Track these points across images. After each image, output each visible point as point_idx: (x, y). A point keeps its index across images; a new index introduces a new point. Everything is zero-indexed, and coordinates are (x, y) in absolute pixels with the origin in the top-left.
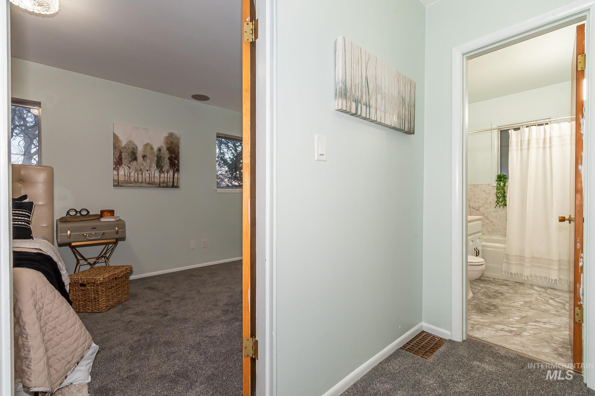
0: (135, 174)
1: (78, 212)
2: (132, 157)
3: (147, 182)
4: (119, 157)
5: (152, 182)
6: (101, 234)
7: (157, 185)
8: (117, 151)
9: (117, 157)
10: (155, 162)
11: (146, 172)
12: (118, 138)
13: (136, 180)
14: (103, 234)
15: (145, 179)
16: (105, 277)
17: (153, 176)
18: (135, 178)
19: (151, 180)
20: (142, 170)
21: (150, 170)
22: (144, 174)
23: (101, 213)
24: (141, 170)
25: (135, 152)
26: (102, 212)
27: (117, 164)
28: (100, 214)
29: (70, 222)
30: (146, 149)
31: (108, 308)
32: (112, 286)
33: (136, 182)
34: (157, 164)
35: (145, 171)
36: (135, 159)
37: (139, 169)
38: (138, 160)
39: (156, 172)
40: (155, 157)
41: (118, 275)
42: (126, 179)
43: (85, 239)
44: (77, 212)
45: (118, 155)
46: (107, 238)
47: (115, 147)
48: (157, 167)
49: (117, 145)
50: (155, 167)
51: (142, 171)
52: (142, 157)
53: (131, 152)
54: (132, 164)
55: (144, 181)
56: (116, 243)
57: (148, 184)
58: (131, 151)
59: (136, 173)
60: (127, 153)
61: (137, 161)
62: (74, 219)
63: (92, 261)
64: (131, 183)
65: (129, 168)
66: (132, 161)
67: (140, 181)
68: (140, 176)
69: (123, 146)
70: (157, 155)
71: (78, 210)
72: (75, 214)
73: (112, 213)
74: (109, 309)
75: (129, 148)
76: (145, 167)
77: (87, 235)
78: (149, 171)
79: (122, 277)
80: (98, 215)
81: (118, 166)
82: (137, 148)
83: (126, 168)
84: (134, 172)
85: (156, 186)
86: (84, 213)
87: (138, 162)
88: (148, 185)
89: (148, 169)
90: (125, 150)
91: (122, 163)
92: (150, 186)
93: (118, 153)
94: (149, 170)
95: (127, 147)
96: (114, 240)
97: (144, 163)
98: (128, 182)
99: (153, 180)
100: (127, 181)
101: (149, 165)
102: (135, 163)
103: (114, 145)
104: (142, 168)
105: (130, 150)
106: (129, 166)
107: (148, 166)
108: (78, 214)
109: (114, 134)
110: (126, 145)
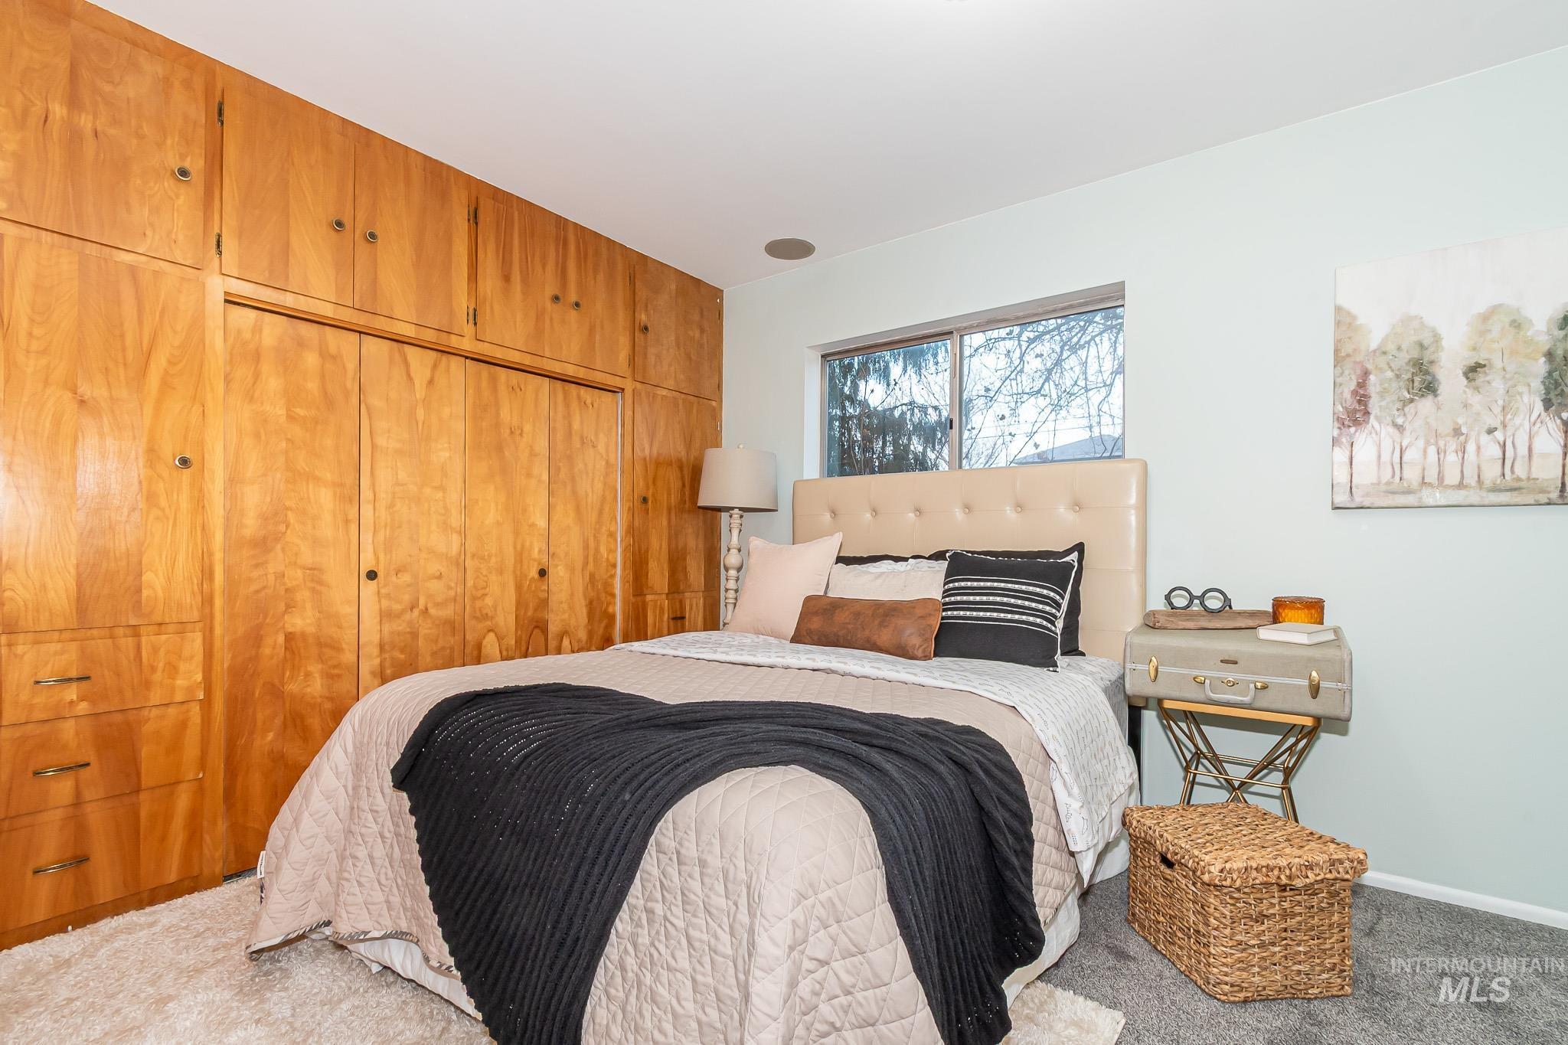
0: (1425, 452)
1: (1197, 597)
2: (1413, 381)
3: (1488, 483)
4: (1355, 393)
5: (1519, 479)
6: (1252, 686)
7: (1543, 491)
8: (1347, 372)
9: (1347, 395)
10: (1537, 385)
11: (1485, 439)
12: (1354, 318)
13: (1432, 476)
14: (1265, 687)
15: (1479, 467)
16: (1228, 866)
17: (1523, 450)
18: (1424, 469)
19: (1512, 472)
20: (1464, 430)
21: (1505, 426)
22: (1471, 448)
23: (1274, 605)
24: (1457, 432)
25: (1427, 356)
26: (1279, 604)
27: (1346, 423)
28: (1271, 610)
29: (1165, 629)
30: (1482, 333)
31: (1242, 995)
32: (1265, 913)
33: (1430, 485)
34: (1547, 392)
35: (1479, 434)
36: (1430, 388)
37: (1446, 428)
38: (1443, 389)
39: (1543, 430)
40: (1536, 360)
41: (1290, 877)
42: (1387, 475)
43: (1201, 697)
44: (1192, 598)
45: (1353, 385)
46: (1274, 706)
47: (1339, 359)
48: (1547, 404)
49: (1347, 349)
50: (1539, 406)
51: (1462, 438)
52: (1466, 374)
53: (1408, 363)
54: (1413, 411)
55: (1471, 479)
56: (1311, 734)
57: (1495, 489)
58: (1408, 357)
59: (1432, 450)
60: (1393, 371)
61: (1436, 396)
62: (1180, 623)
63: (1238, 773)
64: (1409, 492)
65: (1400, 428)
66: (1412, 401)
67: (1452, 477)
68: (1452, 458)
69: (1373, 345)
70: (1546, 348)
71: (1197, 592)
72: (1188, 606)
73: (1314, 608)
74: (1245, 1001)
75: (1399, 348)
76: (1478, 414)
77: (1207, 681)
78: (1499, 435)
79: (1310, 890)
80: (1265, 612)
81: (1353, 429)
82: (1437, 338)
83: (1387, 433)
84: (1421, 443)
85: (1543, 498)
86: (1214, 603)
87: (1440, 398)
88: (1494, 498)
89: (1496, 423)
90: (1382, 361)
91: (1367, 413)
92: (1504, 498)
93: (1353, 377)
94: (1500, 427)
95: (1391, 347)
96: (1308, 722)
97: (1475, 399)
98: (1391, 488)
99: (1521, 471)
100: (1388, 483)
101: (1500, 402)
102: (1426, 404)
103: (1336, 351)
104: (1460, 421)
105: (1404, 357)
106: (1400, 421)
107: (1497, 410)
108: (1196, 605)
109: (1338, 309)
110: (1385, 340)
